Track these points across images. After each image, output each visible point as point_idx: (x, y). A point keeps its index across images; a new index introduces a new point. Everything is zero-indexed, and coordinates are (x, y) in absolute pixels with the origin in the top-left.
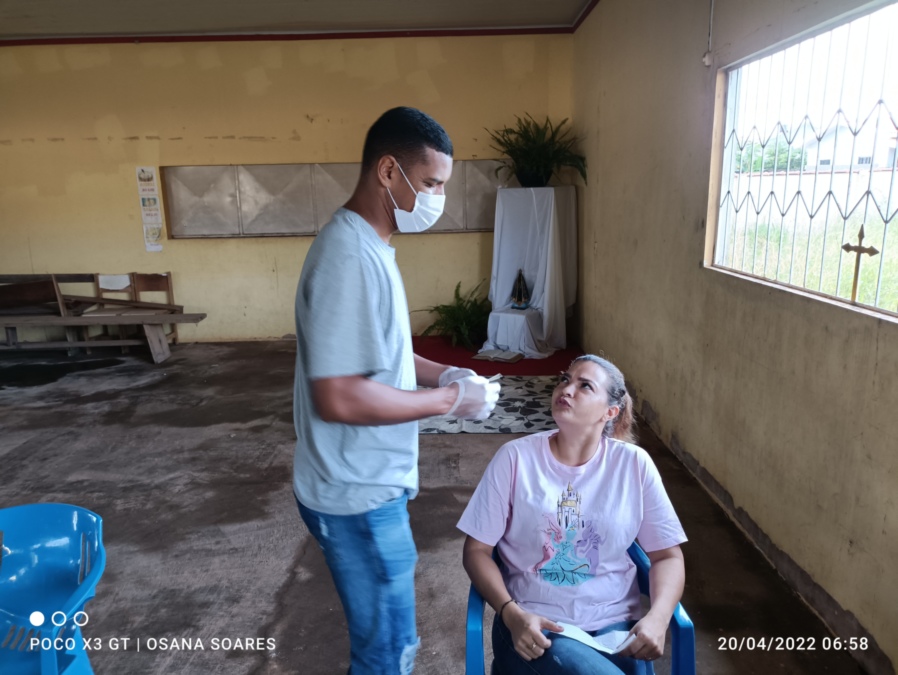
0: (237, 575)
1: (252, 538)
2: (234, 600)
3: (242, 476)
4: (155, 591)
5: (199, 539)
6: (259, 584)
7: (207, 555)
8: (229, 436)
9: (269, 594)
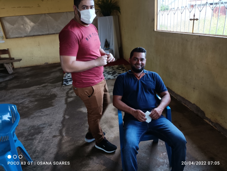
0: (49, 120)
1: (51, 111)
2: (51, 125)
3: (44, 98)
4: (29, 127)
5: (36, 113)
6: (56, 121)
7: (40, 117)
8: (37, 89)
9: (59, 123)
